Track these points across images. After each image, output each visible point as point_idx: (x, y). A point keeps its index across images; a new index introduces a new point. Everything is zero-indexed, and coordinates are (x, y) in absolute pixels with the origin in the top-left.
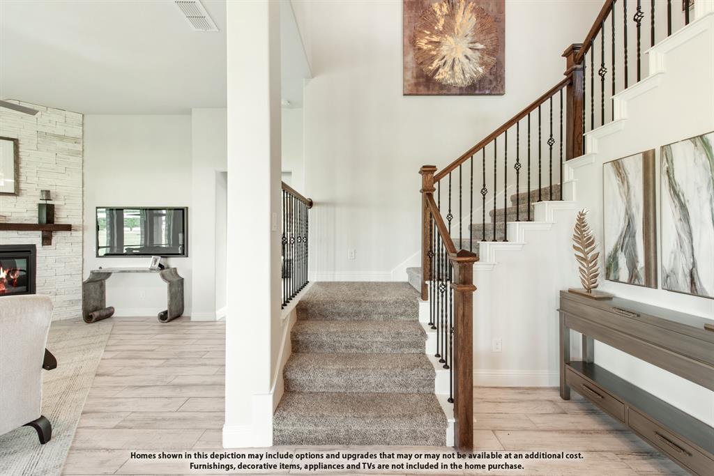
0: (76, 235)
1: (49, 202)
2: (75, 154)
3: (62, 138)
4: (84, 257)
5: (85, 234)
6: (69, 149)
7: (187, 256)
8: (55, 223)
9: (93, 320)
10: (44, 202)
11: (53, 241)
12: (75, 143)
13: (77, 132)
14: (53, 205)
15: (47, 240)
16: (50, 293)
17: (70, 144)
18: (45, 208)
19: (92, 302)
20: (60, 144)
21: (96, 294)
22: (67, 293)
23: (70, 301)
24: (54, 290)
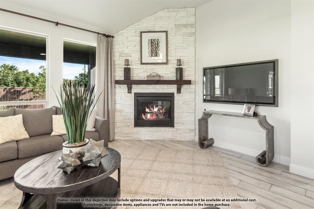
0: (192, 86)
1: (180, 67)
2: (191, 34)
3: (185, 26)
4: (196, 102)
5: (196, 86)
6: (189, 32)
7: (278, 106)
8: (183, 80)
9: (205, 147)
10: (178, 67)
11: (182, 91)
12: (192, 27)
13: (192, 20)
14: (182, 68)
15: (179, 91)
16: (180, 123)
17: (189, 29)
18: (179, 71)
19: (203, 133)
20: (185, 30)
21: (204, 128)
22: (187, 124)
23: (189, 129)
24: (182, 121)
